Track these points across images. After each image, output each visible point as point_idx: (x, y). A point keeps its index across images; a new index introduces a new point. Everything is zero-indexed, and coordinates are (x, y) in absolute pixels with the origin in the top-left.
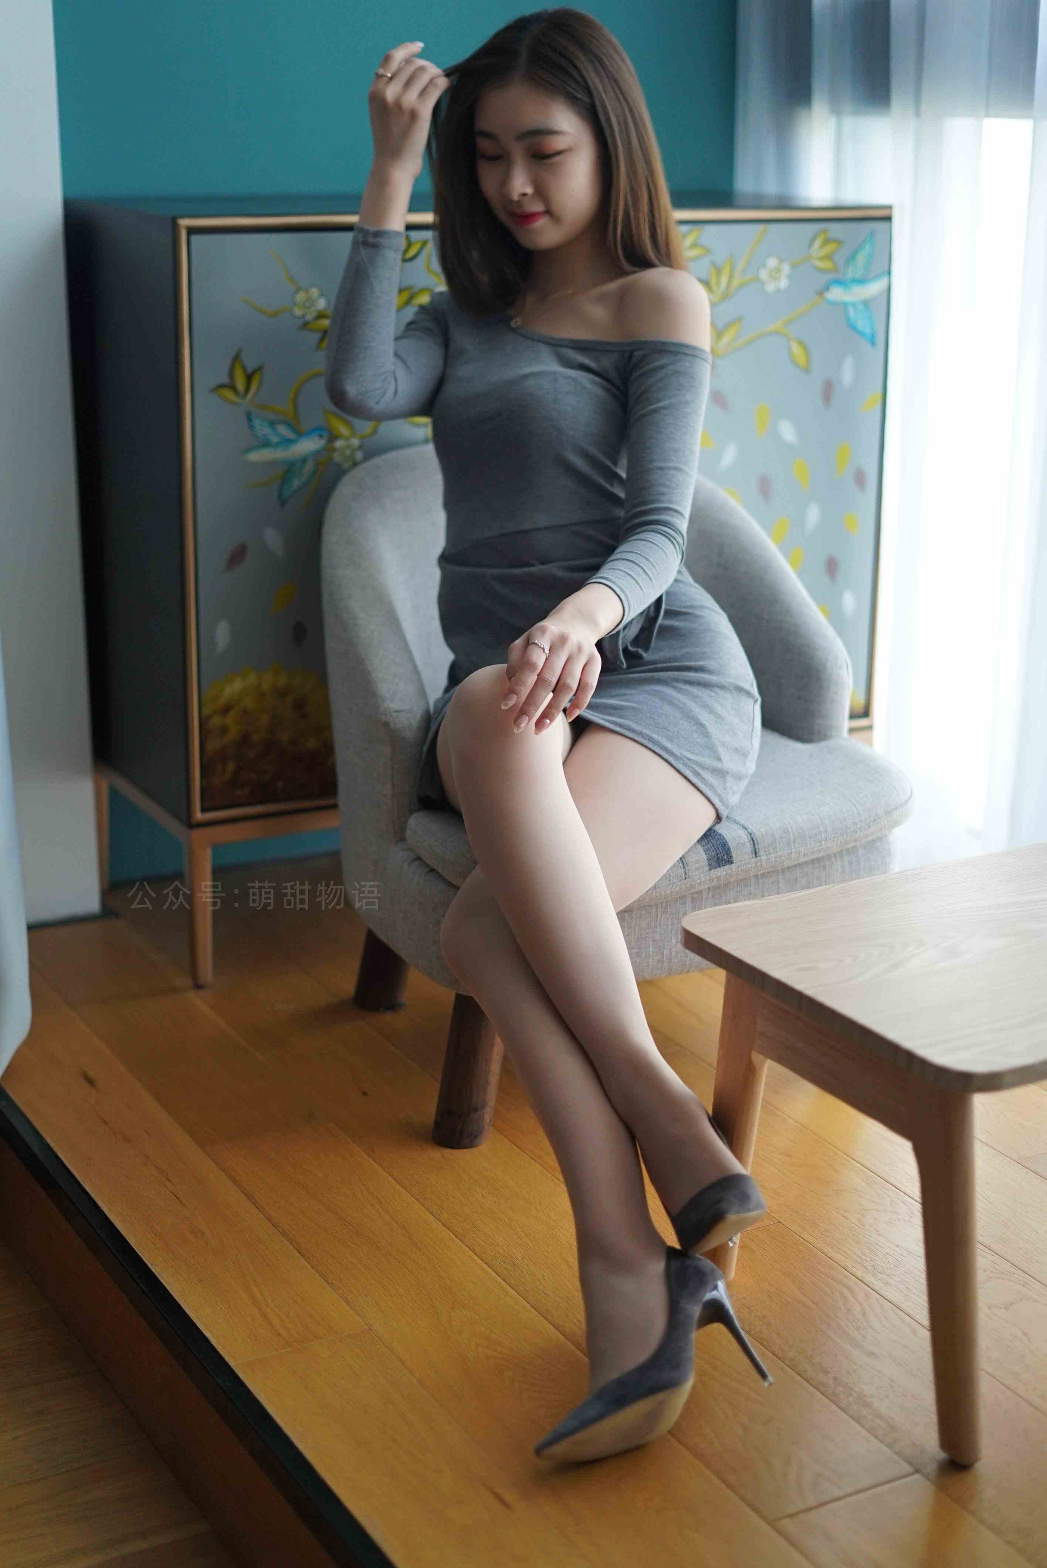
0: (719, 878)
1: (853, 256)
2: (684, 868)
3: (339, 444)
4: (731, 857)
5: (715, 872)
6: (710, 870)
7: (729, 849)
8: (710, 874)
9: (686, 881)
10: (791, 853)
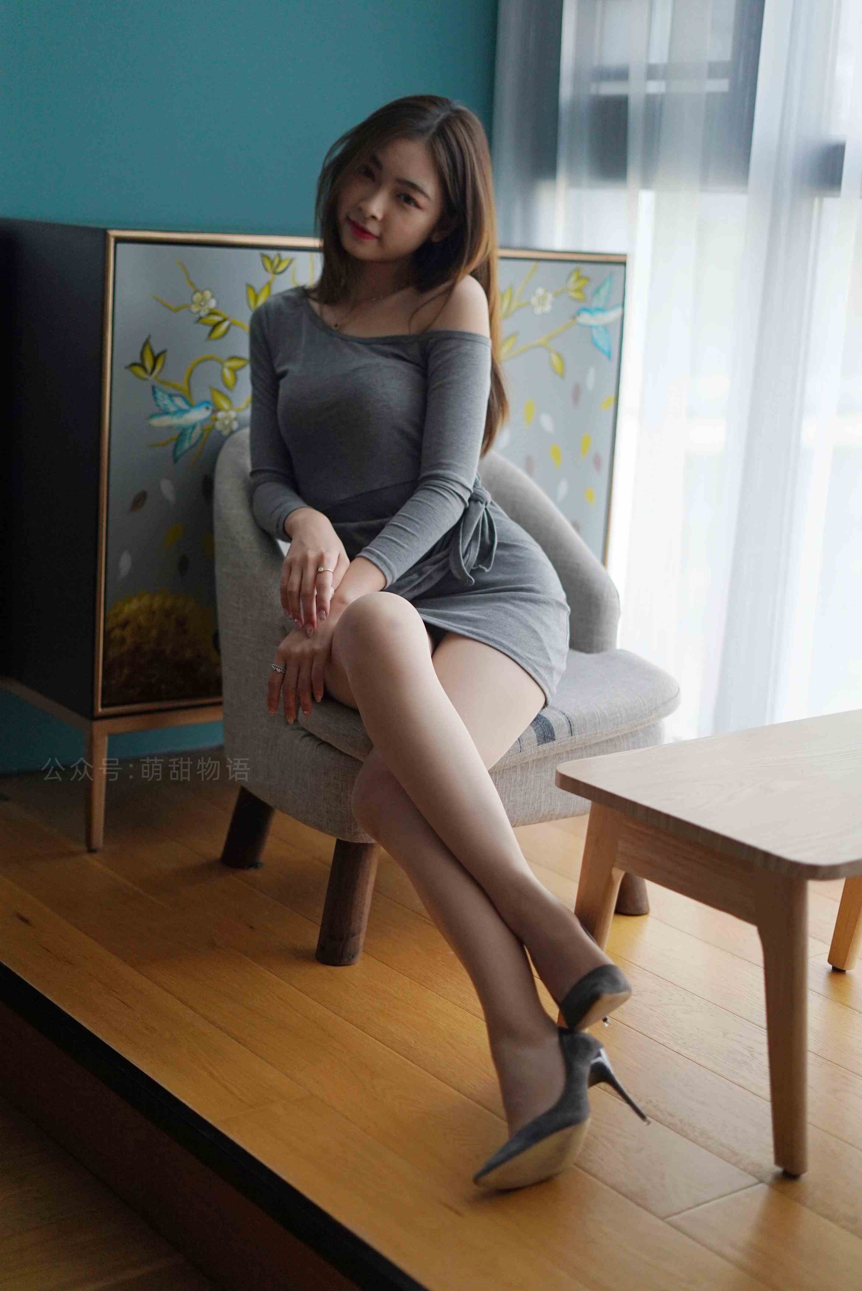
0: (544, 751)
1: (597, 291)
2: (520, 743)
3: (220, 415)
4: (554, 735)
5: (542, 746)
6: (538, 745)
7: (552, 728)
8: (538, 748)
9: (521, 754)
10: (596, 733)
